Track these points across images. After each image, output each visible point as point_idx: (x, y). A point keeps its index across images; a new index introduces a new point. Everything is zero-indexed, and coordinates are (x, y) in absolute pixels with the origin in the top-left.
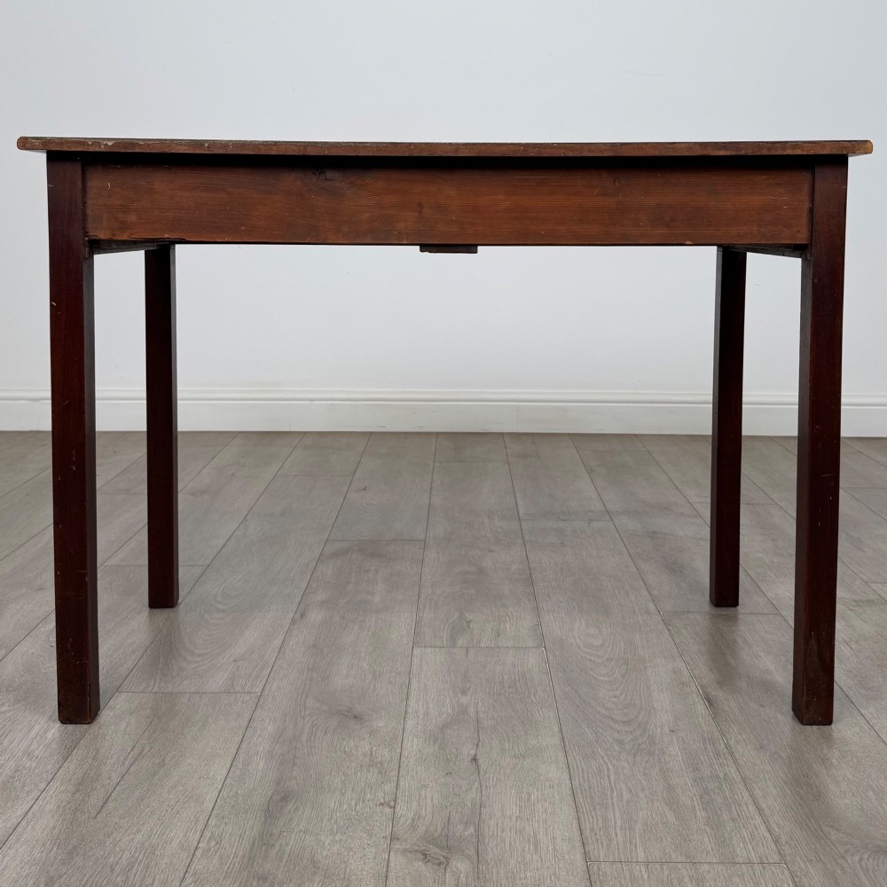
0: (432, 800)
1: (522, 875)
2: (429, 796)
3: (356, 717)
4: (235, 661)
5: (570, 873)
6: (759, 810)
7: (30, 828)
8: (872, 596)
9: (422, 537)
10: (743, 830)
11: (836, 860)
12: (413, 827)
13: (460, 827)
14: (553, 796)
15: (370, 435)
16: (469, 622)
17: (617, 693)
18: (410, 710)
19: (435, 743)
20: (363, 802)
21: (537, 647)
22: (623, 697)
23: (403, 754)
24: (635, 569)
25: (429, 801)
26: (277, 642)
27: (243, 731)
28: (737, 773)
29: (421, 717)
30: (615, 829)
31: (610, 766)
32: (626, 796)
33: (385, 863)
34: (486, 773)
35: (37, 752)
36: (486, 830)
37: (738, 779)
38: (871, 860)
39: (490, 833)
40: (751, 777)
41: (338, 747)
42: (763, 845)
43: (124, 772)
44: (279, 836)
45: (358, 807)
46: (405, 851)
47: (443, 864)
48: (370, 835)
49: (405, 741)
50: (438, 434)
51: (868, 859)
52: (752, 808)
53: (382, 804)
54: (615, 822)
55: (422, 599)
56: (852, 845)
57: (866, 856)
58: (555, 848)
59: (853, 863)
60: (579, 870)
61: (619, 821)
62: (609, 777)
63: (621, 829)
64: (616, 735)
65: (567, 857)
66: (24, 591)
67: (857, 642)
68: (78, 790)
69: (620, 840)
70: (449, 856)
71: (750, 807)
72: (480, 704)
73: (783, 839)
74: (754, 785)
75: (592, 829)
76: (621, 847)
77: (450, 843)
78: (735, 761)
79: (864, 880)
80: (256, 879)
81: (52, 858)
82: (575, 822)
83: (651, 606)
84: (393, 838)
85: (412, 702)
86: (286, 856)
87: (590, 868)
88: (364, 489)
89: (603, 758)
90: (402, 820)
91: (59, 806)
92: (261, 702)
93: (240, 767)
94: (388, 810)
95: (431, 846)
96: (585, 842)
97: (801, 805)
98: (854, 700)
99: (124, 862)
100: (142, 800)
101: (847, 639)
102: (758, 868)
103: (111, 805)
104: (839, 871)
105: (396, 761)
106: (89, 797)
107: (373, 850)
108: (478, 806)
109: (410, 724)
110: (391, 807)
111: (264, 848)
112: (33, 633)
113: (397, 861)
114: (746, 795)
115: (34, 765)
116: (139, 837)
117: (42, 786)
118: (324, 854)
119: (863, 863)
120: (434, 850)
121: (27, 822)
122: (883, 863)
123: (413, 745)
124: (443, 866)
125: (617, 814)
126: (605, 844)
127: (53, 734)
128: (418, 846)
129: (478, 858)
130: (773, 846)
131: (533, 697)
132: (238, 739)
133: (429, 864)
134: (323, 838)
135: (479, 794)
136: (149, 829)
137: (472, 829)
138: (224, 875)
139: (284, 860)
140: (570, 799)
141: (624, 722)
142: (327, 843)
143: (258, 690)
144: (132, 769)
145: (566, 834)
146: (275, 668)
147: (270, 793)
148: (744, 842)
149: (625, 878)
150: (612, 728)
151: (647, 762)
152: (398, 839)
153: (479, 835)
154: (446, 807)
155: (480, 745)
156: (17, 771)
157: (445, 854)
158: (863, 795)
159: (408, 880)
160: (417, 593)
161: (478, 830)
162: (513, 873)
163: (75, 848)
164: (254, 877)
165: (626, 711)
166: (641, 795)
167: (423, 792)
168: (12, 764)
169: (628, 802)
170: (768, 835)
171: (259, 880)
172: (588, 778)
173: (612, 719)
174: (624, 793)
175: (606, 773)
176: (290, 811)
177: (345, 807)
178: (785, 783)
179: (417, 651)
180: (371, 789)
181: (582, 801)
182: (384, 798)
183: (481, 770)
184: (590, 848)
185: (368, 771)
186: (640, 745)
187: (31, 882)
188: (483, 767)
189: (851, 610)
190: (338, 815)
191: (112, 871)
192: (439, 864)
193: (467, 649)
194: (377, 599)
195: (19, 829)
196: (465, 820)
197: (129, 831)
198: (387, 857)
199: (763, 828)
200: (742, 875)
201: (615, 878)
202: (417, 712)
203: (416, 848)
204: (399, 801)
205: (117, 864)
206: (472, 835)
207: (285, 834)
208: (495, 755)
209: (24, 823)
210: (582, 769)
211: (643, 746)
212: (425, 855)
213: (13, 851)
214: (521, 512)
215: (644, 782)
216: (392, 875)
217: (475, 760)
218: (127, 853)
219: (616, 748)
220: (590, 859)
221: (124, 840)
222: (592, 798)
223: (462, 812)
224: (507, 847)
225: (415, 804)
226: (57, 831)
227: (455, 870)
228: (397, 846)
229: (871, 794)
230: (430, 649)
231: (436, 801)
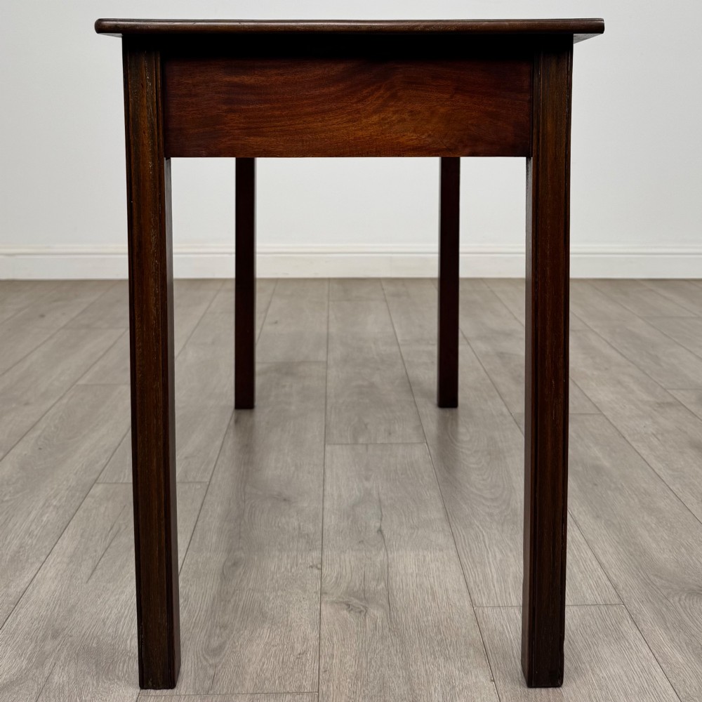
0: (350, 563)
1: (425, 619)
2: (347, 560)
3: (285, 500)
4: (186, 458)
5: (461, 616)
6: (600, 564)
7: (35, 592)
8: (670, 400)
9: (324, 359)
10: (590, 581)
11: (661, 601)
12: (337, 584)
13: (374, 583)
14: (443, 557)
15: (276, 281)
16: (366, 425)
17: (485, 477)
18: (326, 493)
19: (348, 519)
20: (297, 565)
21: (421, 443)
22: (490, 479)
23: (324, 527)
24: (489, 381)
25: (348, 563)
26: (218, 443)
27: (198, 512)
28: (581, 536)
29: (336, 498)
30: (492, 581)
31: (485, 534)
32: (499, 556)
33: (318, 613)
34: (390, 541)
35: (35, 533)
36: (394, 584)
37: (582, 541)
38: (687, 600)
39: (397, 587)
40: (592, 539)
41: (273, 523)
42: (606, 591)
43: (107, 546)
44: (234, 593)
45: (293, 571)
46: (333, 603)
47: (363, 612)
48: (305, 591)
49: (325, 517)
50: (329, 280)
51: (685, 600)
52: (595, 563)
53: (312, 567)
54: (492, 577)
55: (328, 407)
56: (672, 588)
57: (683, 597)
58: (448, 597)
59: (674, 603)
60: (468, 614)
61: (495, 576)
62: (484, 542)
63: (497, 581)
64: (487, 510)
65: (458, 604)
66: (14, 405)
67: (662, 434)
68: (71, 561)
69: (498, 590)
70: (367, 606)
71: (594, 562)
72: (380, 488)
73: (621, 586)
74: (596, 546)
75: (475, 582)
76: (498, 595)
77: (367, 595)
78: (579, 527)
79: (684, 615)
80: (218, 628)
81: (56, 615)
82: (462, 577)
83: (505, 410)
84: (323, 593)
85: (328, 487)
86: (240, 609)
87: (477, 612)
88: (276, 323)
89: (478, 527)
90: (329, 578)
91: (57, 574)
92: (210, 490)
93: (198, 540)
94: (316, 572)
95: (352, 598)
96: (471, 592)
97: (631, 560)
98: (664, 479)
99: (113, 616)
100: (123, 568)
101: (654, 432)
102: (603, 609)
103: (98, 572)
104: (665, 609)
105: (320, 534)
106: (81, 566)
107: (307, 602)
108: (386, 566)
109: (327, 505)
110: (319, 569)
111: (222, 603)
112: (25, 439)
113: (327, 611)
114: (590, 553)
115: (34, 543)
116: (123, 597)
117: (43, 558)
118: (270, 606)
119: (682, 603)
120: (355, 601)
121: (33, 588)
122: (697, 602)
123: (331, 521)
124: (363, 614)
125: (493, 570)
126: (486, 593)
127: (48, 517)
128: (343, 598)
129: (390, 606)
130: (614, 591)
131: (421, 482)
132: (194, 519)
133: (352, 612)
134: (268, 594)
135: (386, 557)
136: (130, 590)
137: (382, 585)
138: (193, 625)
139: (239, 613)
140: (456, 559)
141: (492, 499)
142: (271, 598)
143: (207, 480)
144: (113, 544)
145: (455, 586)
146: (219, 463)
147: (223, 560)
148: (591, 588)
149: (504, 619)
150: (483, 504)
151: (512, 530)
152: (326, 593)
153: (388, 589)
154: (362, 568)
155: (383, 519)
156: (21, 547)
157: (364, 604)
158: (677, 551)
159: (337, 625)
160: (324, 402)
161: (387, 584)
162: (417, 617)
163: (73, 607)
164: (216, 627)
165: (493, 491)
166: (509, 554)
167: (342, 557)
168: (16, 542)
169: (501, 561)
170: (608, 583)
171: (220, 628)
172: (469, 544)
173: (484, 498)
174: (497, 554)
175: (482, 538)
176: (240, 574)
177: (283, 570)
178: (618, 542)
179: (328, 448)
180: (302, 555)
181: (465, 560)
182: (313, 562)
183: (386, 538)
184: (475, 596)
185: (298, 541)
186: (505, 516)
187: (41, 634)
188: (387, 536)
189: (655, 410)
190: (278, 576)
191: (104, 624)
192: (360, 612)
193: (367, 445)
194: (293, 408)
195: (28, 593)
196: (377, 577)
197: (115, 593)
198: (319, 607)
199: (605, 578)
200: (593, 614)
201: (496, 619)
202: (332, 495)
203: (341, 600)
204: (324, 564)
205: (108, 618)
206: (383, 588)
207: (238, 592)
208: (395, 527)
209: (30, 588)
210: (463, 536)
211: (509, 517)
212: (349, 605)
213: (24, 610)
214: (399, 339)
215: (511, 545)
216: (324, 621)
217: (380, 531)
218: (115, 611)
219: (488, 519)
220: (475, 605)
221: (111, 599)
222: (473, 558)
223: (374, 571)
224: (412, 598)
225: (337, 566)
226: (57, 594)
227: (373, 616)
228: (326, 598)
229: (683, 550)
230: (337, 447)
231: (353, 564)
